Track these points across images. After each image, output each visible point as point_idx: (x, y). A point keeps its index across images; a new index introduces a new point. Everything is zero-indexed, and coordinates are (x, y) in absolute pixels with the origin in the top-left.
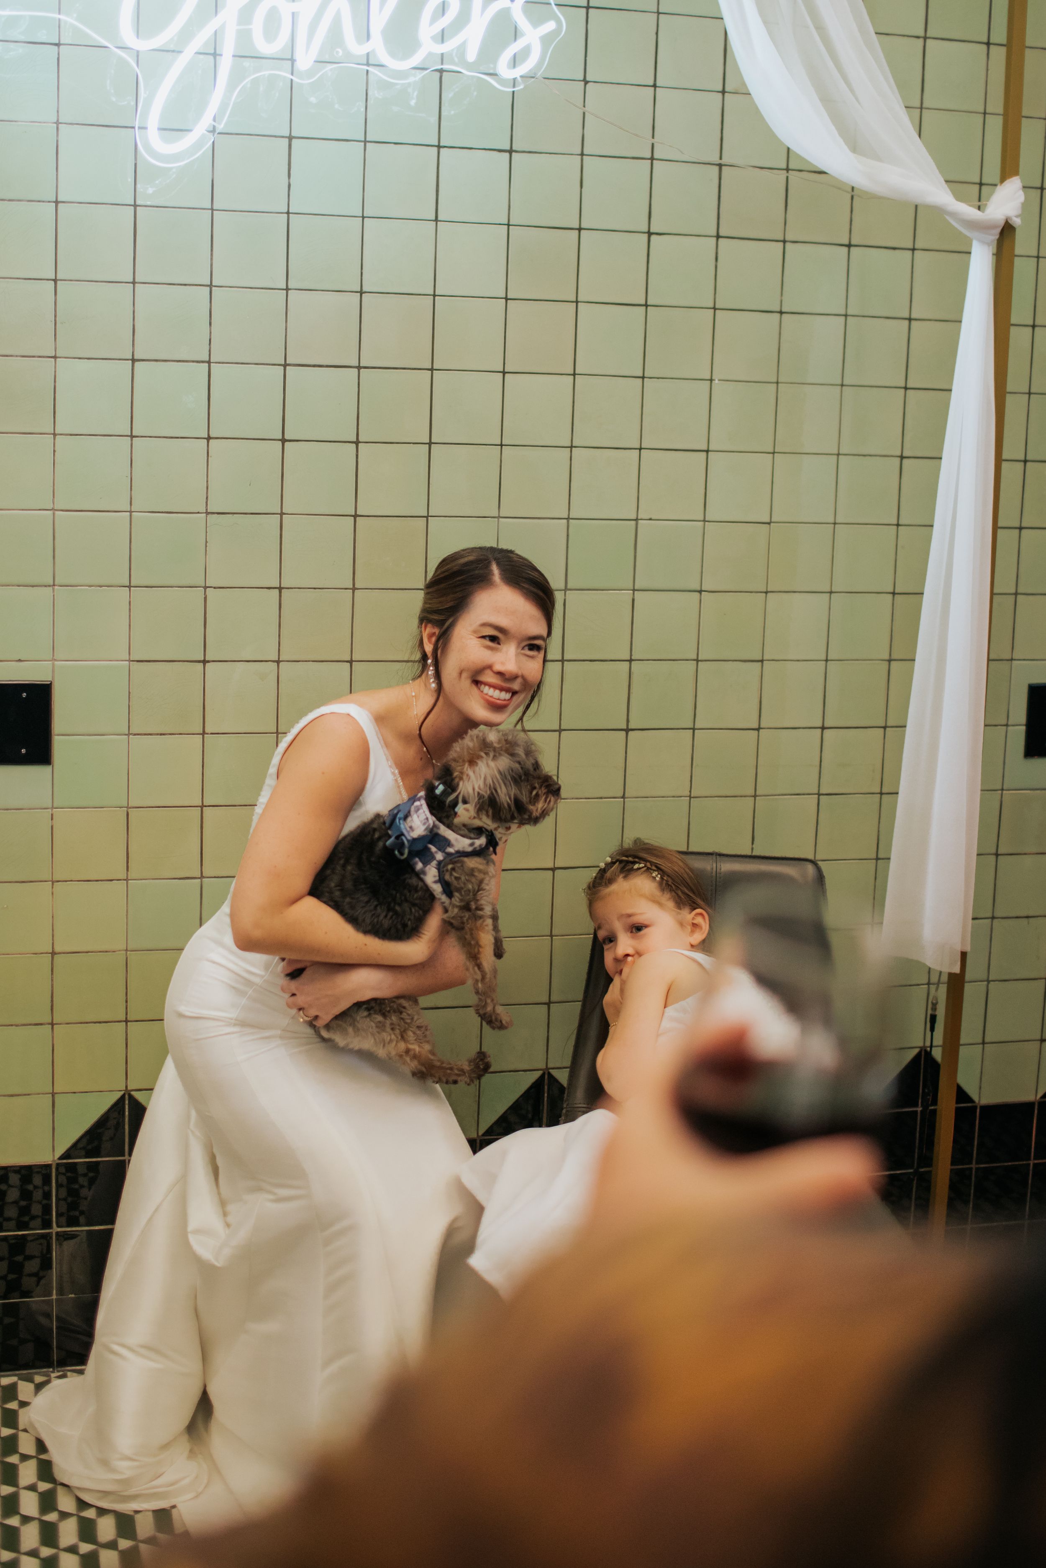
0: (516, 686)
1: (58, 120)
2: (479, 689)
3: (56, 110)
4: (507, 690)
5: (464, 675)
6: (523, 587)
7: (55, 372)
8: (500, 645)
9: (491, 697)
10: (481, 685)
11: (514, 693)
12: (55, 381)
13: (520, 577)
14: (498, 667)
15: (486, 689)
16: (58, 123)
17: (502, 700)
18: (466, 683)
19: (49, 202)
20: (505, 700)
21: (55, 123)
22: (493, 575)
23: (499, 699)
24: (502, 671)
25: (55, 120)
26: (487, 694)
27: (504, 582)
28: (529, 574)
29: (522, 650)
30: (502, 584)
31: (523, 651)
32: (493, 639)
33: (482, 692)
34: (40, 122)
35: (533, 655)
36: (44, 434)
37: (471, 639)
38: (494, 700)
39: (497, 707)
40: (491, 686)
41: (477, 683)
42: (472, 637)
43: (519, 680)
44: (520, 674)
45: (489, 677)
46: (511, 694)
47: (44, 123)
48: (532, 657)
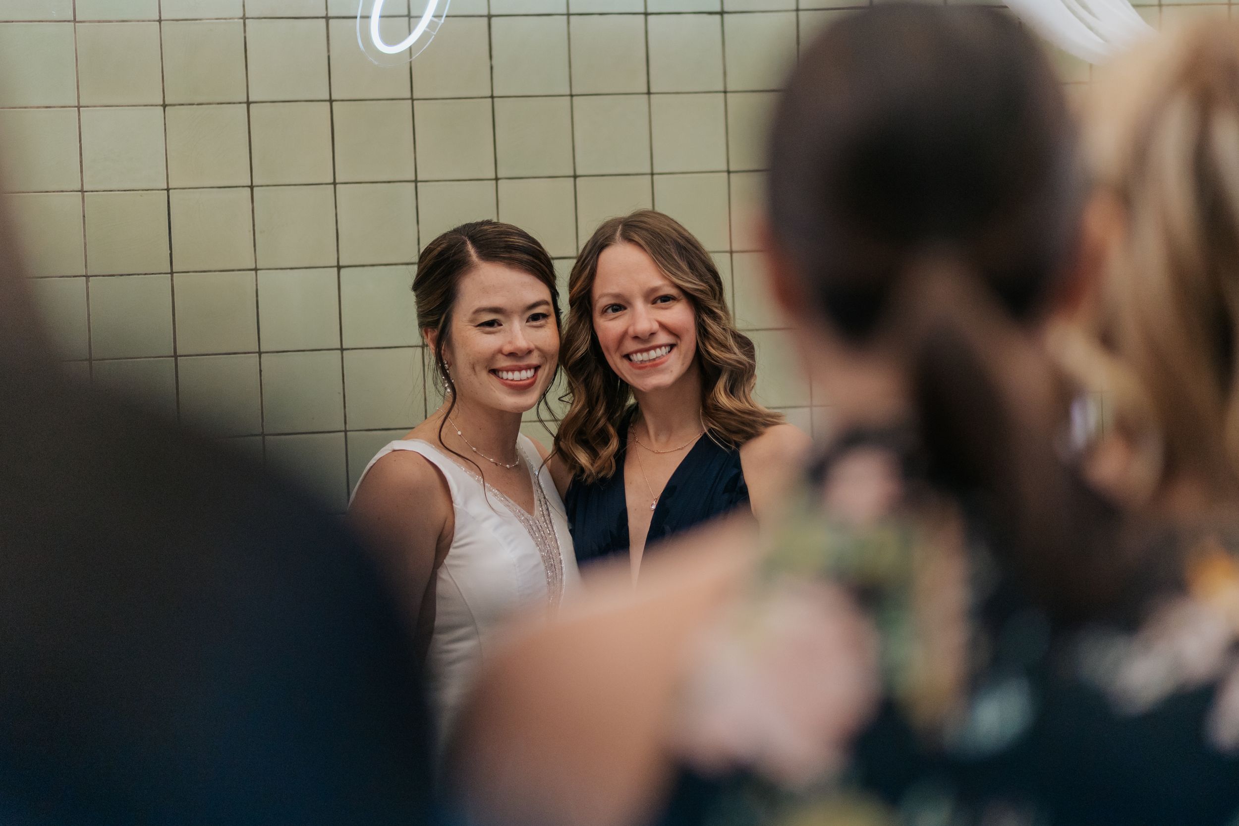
0: (534, 359)
1: (244, 15)
2: (499, 377)
3: (242, 4)
4: (528, 368)
5: (477, 368)
6: (504, 258)
7: (257, 285)
8: (502, 325)
9: (512, 380)
10: (499, 372)
11: (537, 368)
12: (257, 296)
13: (497, 248)
14: (508, 348)
15: (505, 375)
16: (244, 18)
17: (524, 380)
18: (484, 376)
19: (240, 103)
20: (528, 378)
21: (241, 18)
22: (470, 256)
23: (521, 380)
24: (512, 352)
25: (241, 15)
26: (507, 379)
27: (483, 259)
28: (507, 241)
29: (527, 322)
30: (481, 262)
31: (528, 324)
32: (491, 324)
33: (502, 378)
34: (225, 19)
35: (541, 324)
36: (249, 353)
37: (469, 330)
38: (516, 383)
39: (521, 389)
40: (508, 370)
41: (494, 372)
42: (470, 327)
43: (536, 354)
44: (532, 346)
45: (503, 362)
46: (533, 371)
47: (230, 19)
48: (541, 327)
